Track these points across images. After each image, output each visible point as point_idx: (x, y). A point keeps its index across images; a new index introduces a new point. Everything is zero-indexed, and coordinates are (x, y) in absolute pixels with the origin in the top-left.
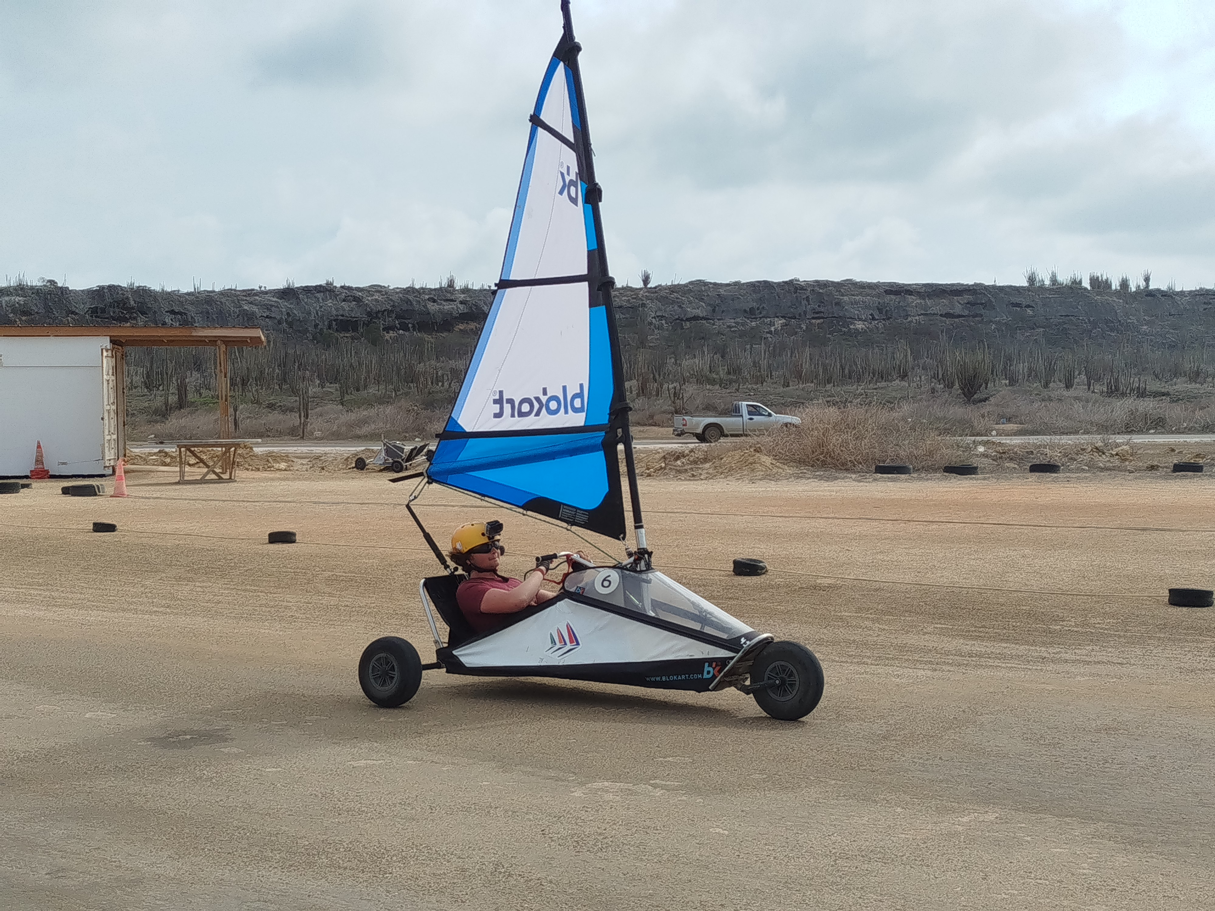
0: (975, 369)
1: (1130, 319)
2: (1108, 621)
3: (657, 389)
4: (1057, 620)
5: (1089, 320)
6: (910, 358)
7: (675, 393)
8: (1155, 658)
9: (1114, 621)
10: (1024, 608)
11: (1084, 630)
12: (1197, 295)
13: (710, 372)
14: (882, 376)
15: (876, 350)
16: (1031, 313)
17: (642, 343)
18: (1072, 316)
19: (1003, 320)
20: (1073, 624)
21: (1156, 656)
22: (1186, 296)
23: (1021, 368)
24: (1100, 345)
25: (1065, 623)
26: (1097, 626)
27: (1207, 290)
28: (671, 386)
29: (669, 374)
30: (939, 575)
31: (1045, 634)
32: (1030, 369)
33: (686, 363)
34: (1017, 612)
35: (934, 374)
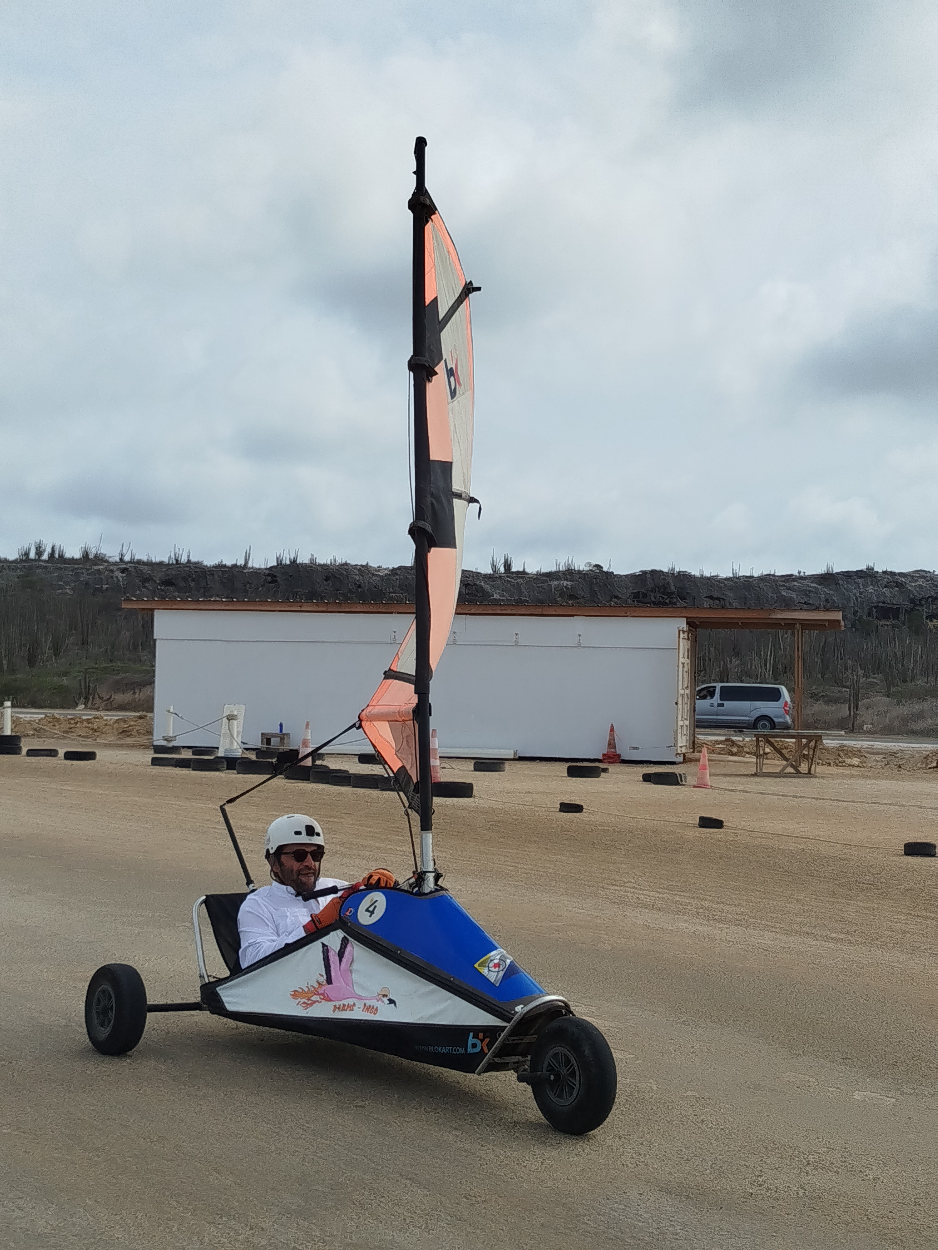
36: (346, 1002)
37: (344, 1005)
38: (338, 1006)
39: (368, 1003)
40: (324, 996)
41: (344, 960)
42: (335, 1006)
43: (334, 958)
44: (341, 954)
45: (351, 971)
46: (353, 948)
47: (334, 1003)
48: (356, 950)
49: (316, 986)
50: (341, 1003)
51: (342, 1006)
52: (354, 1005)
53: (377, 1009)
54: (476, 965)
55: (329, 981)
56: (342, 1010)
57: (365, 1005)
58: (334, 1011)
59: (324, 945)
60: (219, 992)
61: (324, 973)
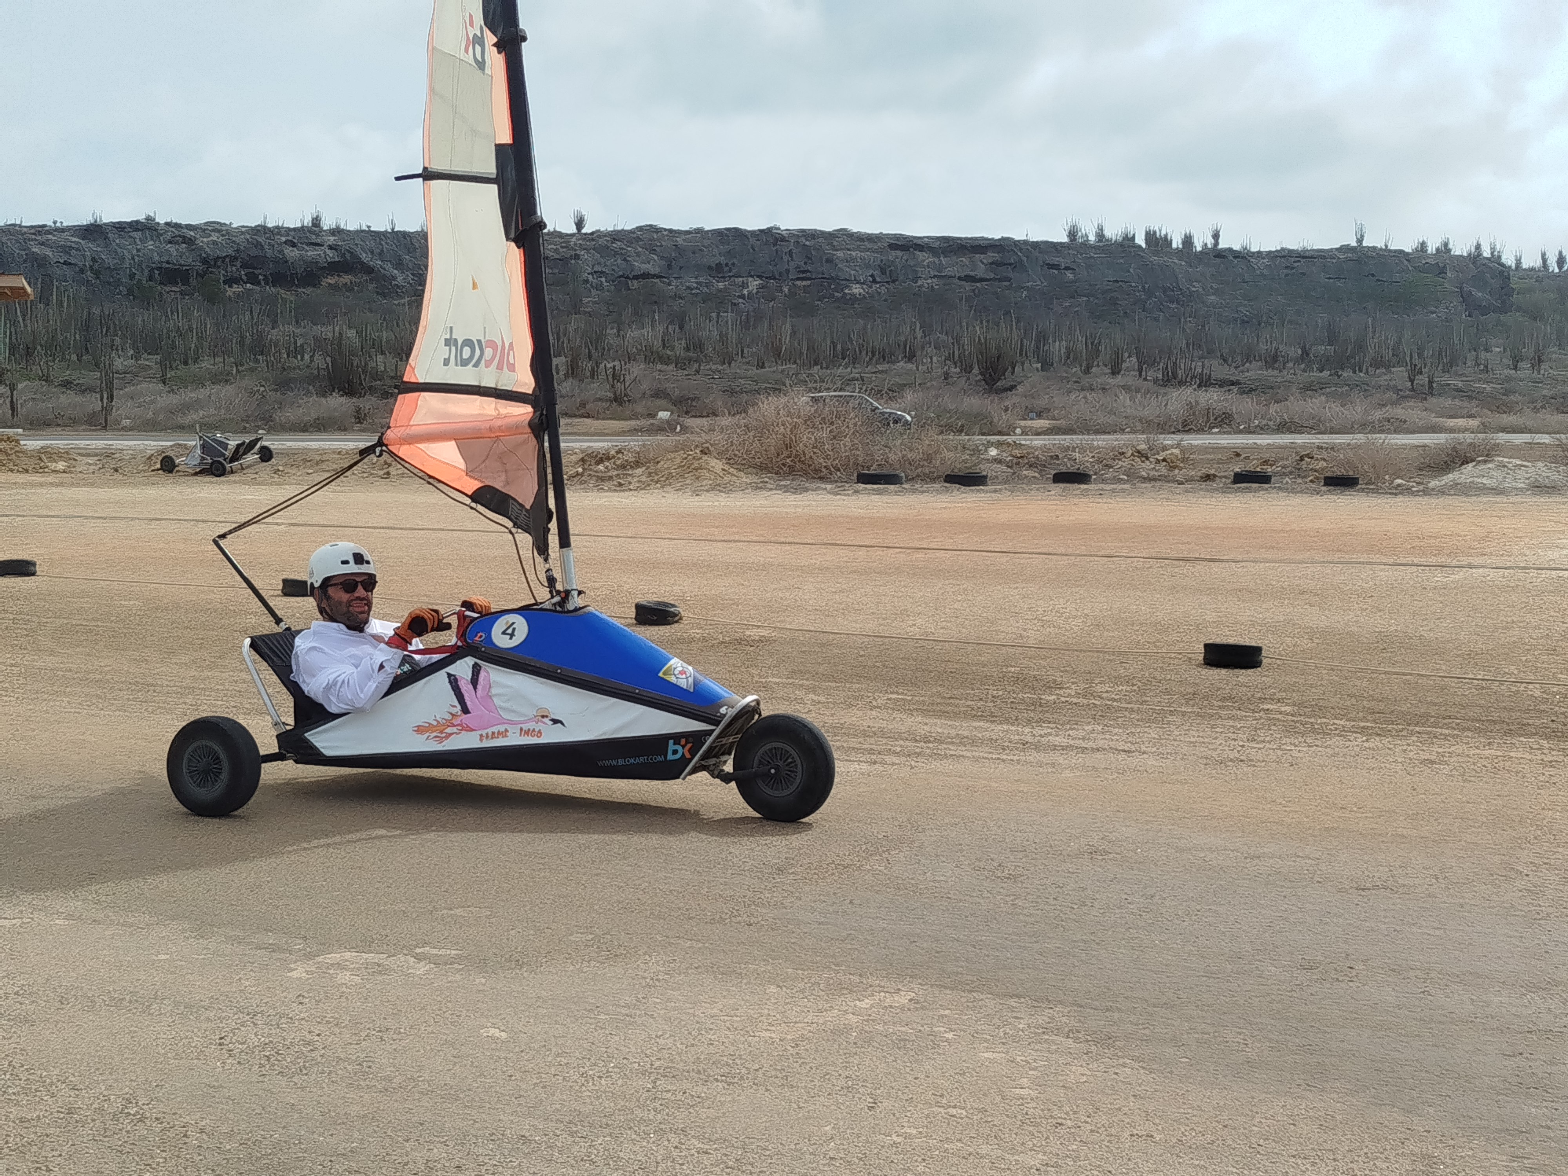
0: (998, 348)
1: (1194, 286)
2: (1121, 687)
3: (593, 369)
4: (1052, 686)
5: (1143, 287)
6: (919, 334)
7: (614, 375)
8: (1175, 743)
9: (1128, 689)
10: (1013, 670)
11: (1085, 701)
12: (1277, 256)
13: (664, 348)
14: (885, 356)
15: (878, 321)
16: (1071, 276)
17: (576, 307)
18: (1122, 281)
19: (1037, 285)
20: (1073, 693)
21: (1175, 740)
22: (1264, 258)
23: (1057, 348)
24: (1156, 319)
25: (1061, 692)
26: (1105, 695)
27: (1290, 251)
28: (608, 366)
29: (609, 350)
30: (910, 623)
31: (1033, 708)
32: (1068, 351)
33: (632, 334)
34: (1001, 675)
35: (949, 354)
36: (495, 729)
37: (493, 733)
38: (484, 735)
39: (525, 727)
40: (463, 727)
41: (479, 687)
42: (481, 736)
43: (466, 687)
44: (474, 682)
45: (490, 697)
46: (488, 672)
47: (479, 732)
48: (493, 674)
49: (449, 717)
50: (490, 731)
51: (490, 734)
52: (506, 731)
53: (540, 732)
54: (661, 674)
55: (465, 710)
56: (492, 738)
57: (521, 729)
58: (481, 740)
59: (449, 675)
60: (309, 738)
61: (456, 703)
